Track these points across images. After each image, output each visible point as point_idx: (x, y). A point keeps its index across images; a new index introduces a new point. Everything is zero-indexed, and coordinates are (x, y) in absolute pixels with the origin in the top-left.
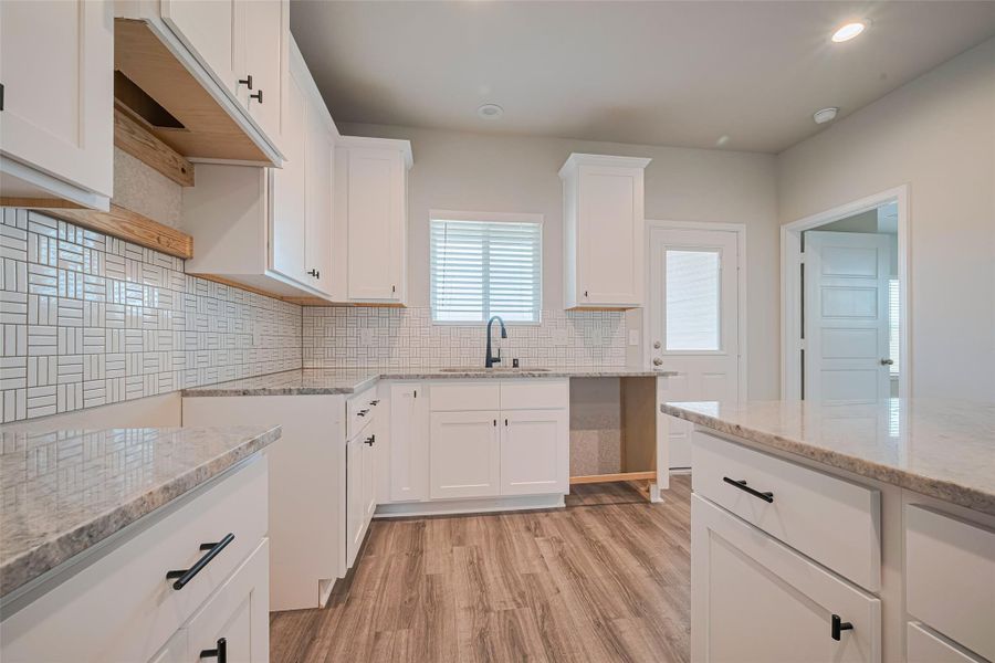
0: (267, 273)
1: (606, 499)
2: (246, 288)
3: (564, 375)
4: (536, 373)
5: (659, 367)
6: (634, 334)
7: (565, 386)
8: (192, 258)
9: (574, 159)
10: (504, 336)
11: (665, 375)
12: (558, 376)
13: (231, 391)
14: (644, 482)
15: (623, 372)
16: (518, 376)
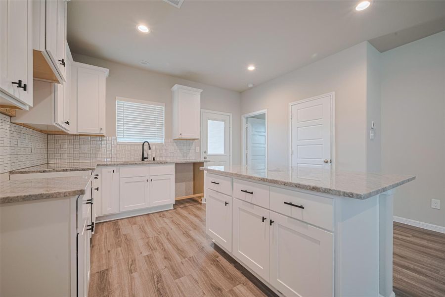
0: (54, 124)
1: (187, 205)
2: (34, 129)
3: (173, 163)
4: (163, 162)
5: (206, 159)
6: (197, 148)
7: (173, 166)
8: (15, 116)
9: (176, 87)
10: (150, 149)
11: (207, 161)
12: (171, 163)
13: (37, 171)
14: (200, 197)
15: (194, 161)
16: (156, 163)
